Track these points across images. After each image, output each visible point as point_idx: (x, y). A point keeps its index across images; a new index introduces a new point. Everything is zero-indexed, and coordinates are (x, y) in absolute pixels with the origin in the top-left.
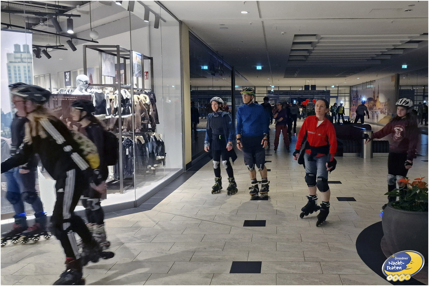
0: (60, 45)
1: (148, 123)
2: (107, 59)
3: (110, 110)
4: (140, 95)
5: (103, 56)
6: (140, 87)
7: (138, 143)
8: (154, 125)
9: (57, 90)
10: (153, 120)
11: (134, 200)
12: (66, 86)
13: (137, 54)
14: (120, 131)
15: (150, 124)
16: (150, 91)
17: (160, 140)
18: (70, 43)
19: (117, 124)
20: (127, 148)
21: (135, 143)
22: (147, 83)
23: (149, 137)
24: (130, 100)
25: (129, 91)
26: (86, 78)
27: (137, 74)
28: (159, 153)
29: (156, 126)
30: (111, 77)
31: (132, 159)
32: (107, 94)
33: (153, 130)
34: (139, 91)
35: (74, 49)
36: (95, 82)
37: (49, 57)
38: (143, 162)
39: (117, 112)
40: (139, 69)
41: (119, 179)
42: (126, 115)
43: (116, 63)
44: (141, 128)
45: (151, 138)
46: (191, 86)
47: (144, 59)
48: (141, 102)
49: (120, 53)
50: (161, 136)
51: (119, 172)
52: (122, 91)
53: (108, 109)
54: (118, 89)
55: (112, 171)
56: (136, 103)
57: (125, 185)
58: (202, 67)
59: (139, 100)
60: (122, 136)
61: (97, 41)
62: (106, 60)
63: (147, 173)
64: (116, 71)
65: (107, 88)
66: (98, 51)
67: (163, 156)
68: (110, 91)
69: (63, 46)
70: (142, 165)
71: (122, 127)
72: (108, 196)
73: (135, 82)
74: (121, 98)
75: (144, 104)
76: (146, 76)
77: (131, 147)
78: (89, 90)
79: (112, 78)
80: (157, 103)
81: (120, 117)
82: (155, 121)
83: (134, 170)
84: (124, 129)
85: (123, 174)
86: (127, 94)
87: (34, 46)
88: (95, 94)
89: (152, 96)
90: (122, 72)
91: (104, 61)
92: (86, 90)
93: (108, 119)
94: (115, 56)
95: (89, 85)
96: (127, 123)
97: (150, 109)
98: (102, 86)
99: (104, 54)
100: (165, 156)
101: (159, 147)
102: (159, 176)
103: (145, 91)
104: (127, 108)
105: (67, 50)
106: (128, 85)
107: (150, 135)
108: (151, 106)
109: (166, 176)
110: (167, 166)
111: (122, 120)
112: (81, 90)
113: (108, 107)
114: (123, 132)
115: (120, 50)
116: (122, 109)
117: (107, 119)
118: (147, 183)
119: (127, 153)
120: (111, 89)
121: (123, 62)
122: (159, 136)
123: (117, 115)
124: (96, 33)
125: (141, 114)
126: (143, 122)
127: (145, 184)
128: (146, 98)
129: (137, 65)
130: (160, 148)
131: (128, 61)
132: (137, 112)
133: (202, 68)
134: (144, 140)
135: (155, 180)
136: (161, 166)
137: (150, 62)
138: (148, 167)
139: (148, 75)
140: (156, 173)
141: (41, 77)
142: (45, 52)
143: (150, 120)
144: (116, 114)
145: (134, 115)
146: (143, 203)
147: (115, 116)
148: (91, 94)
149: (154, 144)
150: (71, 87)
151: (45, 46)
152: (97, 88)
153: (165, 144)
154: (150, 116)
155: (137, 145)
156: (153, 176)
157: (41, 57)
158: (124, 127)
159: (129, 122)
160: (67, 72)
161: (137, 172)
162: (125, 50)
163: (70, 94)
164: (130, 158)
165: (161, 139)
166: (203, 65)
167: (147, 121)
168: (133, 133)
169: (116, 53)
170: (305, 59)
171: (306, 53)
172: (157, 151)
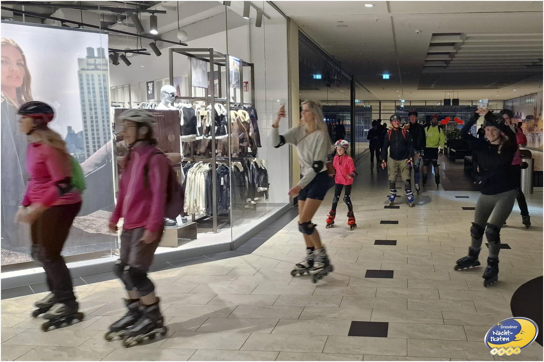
0: (142, 49)
1: (248, 146)
2: (198, 66)
3: (201, 129)
4: (238, 111)
5: (193, 61)
6: (238, 101)
7: (235, 171)
8: (254, 148)
9: (138, 105)
10: (253, 143)
11: (230, 241)
12: (148, 99)
13: (234, 59)
14: (213, 155)
15: (250, 147)
16: (250, 106)
17: (262, 167)
18: (153, 46)
19: (209, 147)
20: (221, 177)
21: (232, 170)
22: (247, 96)
23: (249, 163)
24: (226, 117)
25: (224, 106)
26: (172, 89)
27: (235, 85)
28: (260, 183)
29: (257, 149)
30: (202, 88)
31: (228, 191)
32: (198, 109)
33: (254, 154)
34: (236, 106)
35: (159, 54)
36: (183, 94)
37: (128, 63)
38: (241, 195)
39: (210, 132)
40: (237, 78)
41: (212, 215)
42: (220, 136)
43: (209, 70)
44: (239, 151)
45: (251, 164)
46: (300, 100)
47: (243, 65)
48: (239, 120)
49: (214, 58)
50: (264, 162)
51: (211, 206)
52: (216, 106)
53: (199, 128)
54: (210, 104)
55: (203, 205)
56: (232, 121)
57: (219, 222)
58: (314, 76)
59: (237, 118)
60: (216, 162)
61: (186, 43)
62: (196, 68)
63: (246, 208)
64: (208, 81)
65: (197, 102)
66: (187, 56)
67: (265, 188)
68: (201, 106)
69: (145, 50)
70: (240, 198)
71: (216, 150)
72: (199, 235)
73: (232, 95)
74: (215, 115)
75: (242, 122)
76: (245, 88)
77: (226, 176)
78: (176, 105)
79: (204, 89)
80: (258, 122)
81: (214, 138)
82: (256, 144)
83: (231, 204)
84: (218, 153)
85: (217, 209)
86: (222, 110)
87: (111, 50)
88: (183, 109)
89: (252, 112)
90: (216, 82)
91: (195, 69)
92: (172, 104)
93: (199, 140)
94: (208, 62)
95: (176, 98)
96: (222, 145)
97: (250, 129)
98: (191, 99)
99: (194, 60)
100: (268, 187)
101: (261, 176)
102: (261, 212)
103: (244, 105)
104: (222, 127)
105: (150, 54)
106: (224, 98)
107: (250, 160)
108: (251, 124)
109: (269, 211)
110: (270, 200)
111: (215, 142)
112: (166, 104)
113: (199, 125)
114: (217, 157)
115: (214, 54)
116: (216, 128)
117: (197, 141)
118: (246, 220)
119: (222, 183)
120: (203, 103)
121: (217, 70)
122: (261, 162)
123: (209, 136)
124: (185, 33)
125: (239, 135)
126: (241, 144)
127: (243, 221)
128: (245, 115)
129: (234, 73)
130: (262, 178)
131: (223, 69)
132: (234, 132)
133: (314, 78)
134: (243, 168)
135: (256, 216)
136: (264, 200)
137: (250, 70)
138: (247, 201)
139: (247, 86)
140: (257, 208)
141: (119, 88)
142: (124, 58)
143: (249, 142)
144: (209, 134)
145: (230, 136)
146: (241, 245)
147: (207, 137)
148: (178, 109)
149: (255, 172)
150: (154, 101)
151: (124, 50)
152: (185, 102)
153: (268, 172)
154: (250, 138)
155: (234, 174)
156: (253, 211)
157: (119, 63)
158: (219, 151)
159: (224, 145)
160: (150, 82)
161: (234, 206)
162: (220, 55)
163: (153, 109)
164: (225, 189)
165: (264, 166)
166: (316, 74)
167: (247, 143)
168: (229, 159)
169: (209, 58)
170: (446, 65)
171: (447, 58)
172: (258, 181)
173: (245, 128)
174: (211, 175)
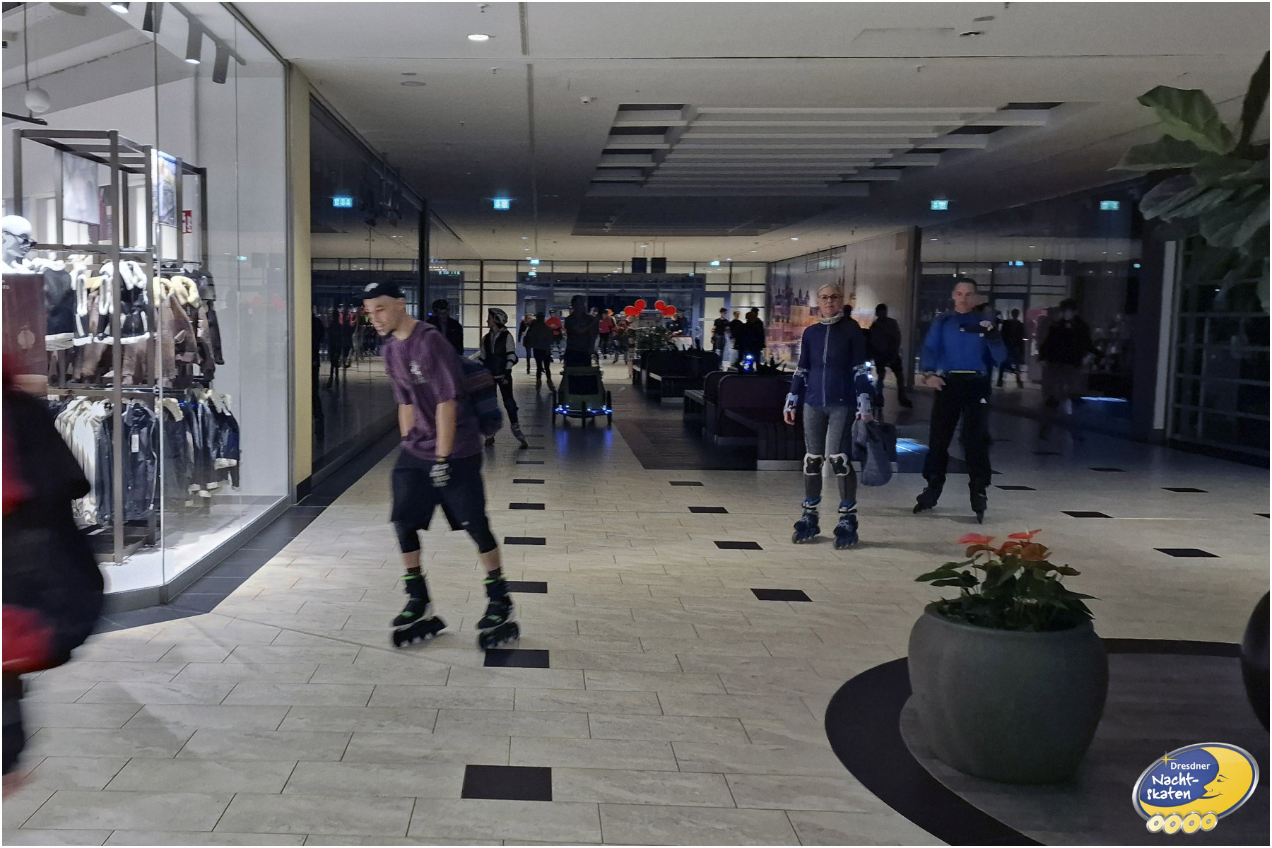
1: (195, 361)
2: (77, 172)
3: (85, 320)
4: (172, 279)
5: (65, 161)
6: (171, 255)
7: (163, 420)
8: (208, 367)
10: (206, 354)
11: (158, 582)
13: (162, 157)
14: (117, 382)
15: (199, 365)
16: (197, 267)
17: (225, 411)
19: (106, 360)
20: (133, 433)
22: (190, 241)
23: (195, 402)
24: (145, 293)
25: (140, 267)
26: (23, 226)
27: (164, 217)
28: (221, 450)
29: (214, 369)
30: (86, 223)
31: (149, 466)
32: (78, 273)
33: (206, 382)
34: (167, 267)
38: (179, 477)
39: (108, 328)
41: (111, 522)
42: (132, 336)
43: (106, 181)
44: (175, 374)
45: (200, 405)
47: (184, 173)
48: (175, 299)
49: (121, 155)
50: (229, 397)
51: (111, 501)
52: (123, 267)
53: (82, 318)
54: (109, 261)
56: (157, 302)
57: (128, 539)
59: (169, 295)
60: (122, 397)
61: (44, 118)
62: (74, 177)
63: (187, 507)
65: (76, 256)
66: (55, 149)
67: (233, 460)
68: (88, 266)
70: (175, 482)
74: (121, 287)
75: (182, 305)
76: (185, 224)
80: (218, 304)
81: (117, 341)
82: (212, 356)
84: (125, 377)
85: (124, 509)
86: (136, 275)
89: (204, 282)
91: (70, 178)
93: (79, 347)
94: (99, 164)
95: (32, 246)
96: (134, 359)
97: (199, 321)
98: (63, 250)
99: (68, 158)
100: (239, 458)
101: (223, 431)
102: (220, 517)
103: (185, 266)
104: (135, 316)
106: (141, 245)
107: (196, 395)
108: (202, 310)
109: (241, 515)
110: (243, 490)
111: (120, 351)
112: (9, 260)
113: (81, 310)
114: (122, 386)
115: (119, 144)
116: (123, 317)
117: (77, 348)
118: (187, 535)
119: (135, 448)
120: (89, 259)
122: (223, 399)
123: (107, 336)
124: (46, 94)
125: (176, 335)
126: (179, 357)
127: (181, 538)
128: (188, 288)
129: (165, 190)
130: (226, 435)
131: (135, 180)
132: (163, 329)
134: (181, 412)
135: (210, 527)
136: (227, 489)
137: (199, 182)
138: (191, 490)
139: (190, 220)
140: (212, 509)
143: (198, 354)
144: (105, 332)
145: (154, 337)
146: (183, 592)
147: (102, 338)
149: (208, 421)
152: (50, 258)
153: (240, 425)
154: (200, 344)
156: (202, 516)
158: (127, 373)
159: (139, 358)
162: (134, 147)
164: (142, 461)
165: (229, 409)
167: (192, 354)
169: (107, 155)
170: (642, 179)
171: (646, 162)
172: (216, 443)
173: (188, 318)
174: (111, 428)
